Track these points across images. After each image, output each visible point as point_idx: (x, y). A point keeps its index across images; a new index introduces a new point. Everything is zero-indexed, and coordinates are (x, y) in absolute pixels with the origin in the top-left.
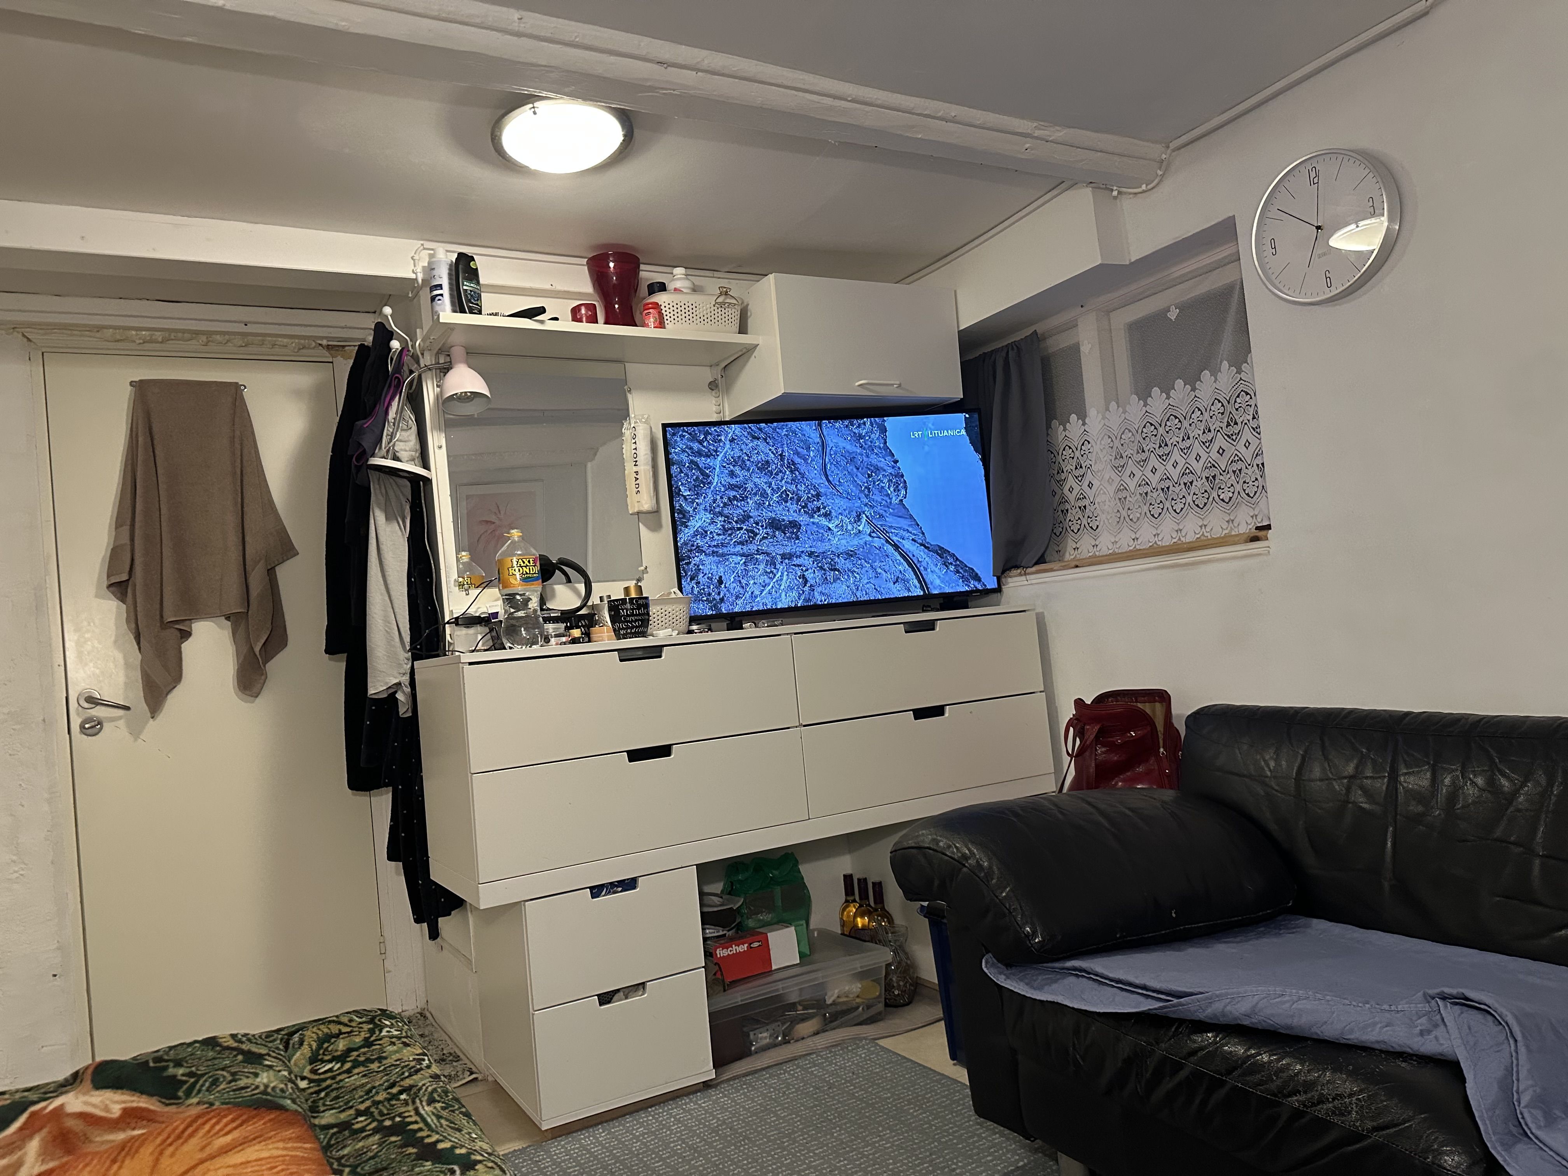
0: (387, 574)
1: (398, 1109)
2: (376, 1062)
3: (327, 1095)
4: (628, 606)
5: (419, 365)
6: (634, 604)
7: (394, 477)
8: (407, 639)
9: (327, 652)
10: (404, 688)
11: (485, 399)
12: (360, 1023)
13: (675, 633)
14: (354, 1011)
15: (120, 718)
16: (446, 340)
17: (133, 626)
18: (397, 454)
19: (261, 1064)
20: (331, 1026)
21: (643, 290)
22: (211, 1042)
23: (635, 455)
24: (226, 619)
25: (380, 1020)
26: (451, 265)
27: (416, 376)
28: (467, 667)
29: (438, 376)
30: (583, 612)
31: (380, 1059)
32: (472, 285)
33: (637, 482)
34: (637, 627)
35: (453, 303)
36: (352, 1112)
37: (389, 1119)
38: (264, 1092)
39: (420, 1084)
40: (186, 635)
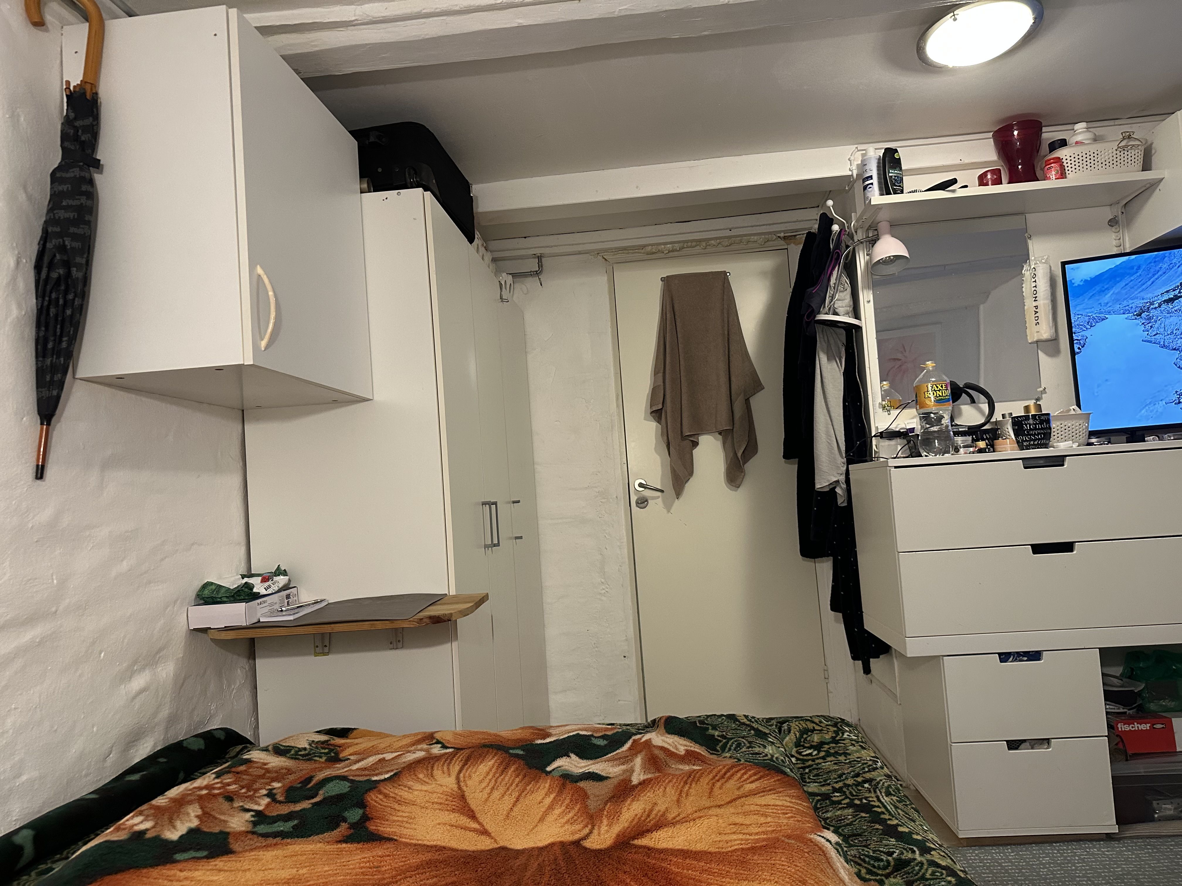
0: (828, 400)
1: (864, 794)
2: (843, 756)
3: (810, 771)
4: (1031, 421)
5: (853, 241)
6: (1037, 420)
7: (833, 328)
8: (843, 448)
9: (784, 457)
10: (842, 485)
11: (905, 260)
12: (827, 725)
13: (1075, 445)
14: (821, 716)
15: (658, 497)
16: (875, 219)
17: (666, 438)
18: (836, 310)
19: (767, 740)
20: (808, 723)
21: (1045, 148)
22: (732, 717)
23: (1035, 292)
24: (719, 434)
25: (841, 726)
26: (879, 159)
27: (852, 250)
28: (893, 469)
29: (868, 247)
30: (986, 427)
31: (845, 754)
32: (896, 172)
33: (1036, 315)
34: (1039, 439)
35: (880, 189)
36: (829, 788)
37: (858, 799)
38: (771, 760)
39: (878, 779)
40: (695, 444)
